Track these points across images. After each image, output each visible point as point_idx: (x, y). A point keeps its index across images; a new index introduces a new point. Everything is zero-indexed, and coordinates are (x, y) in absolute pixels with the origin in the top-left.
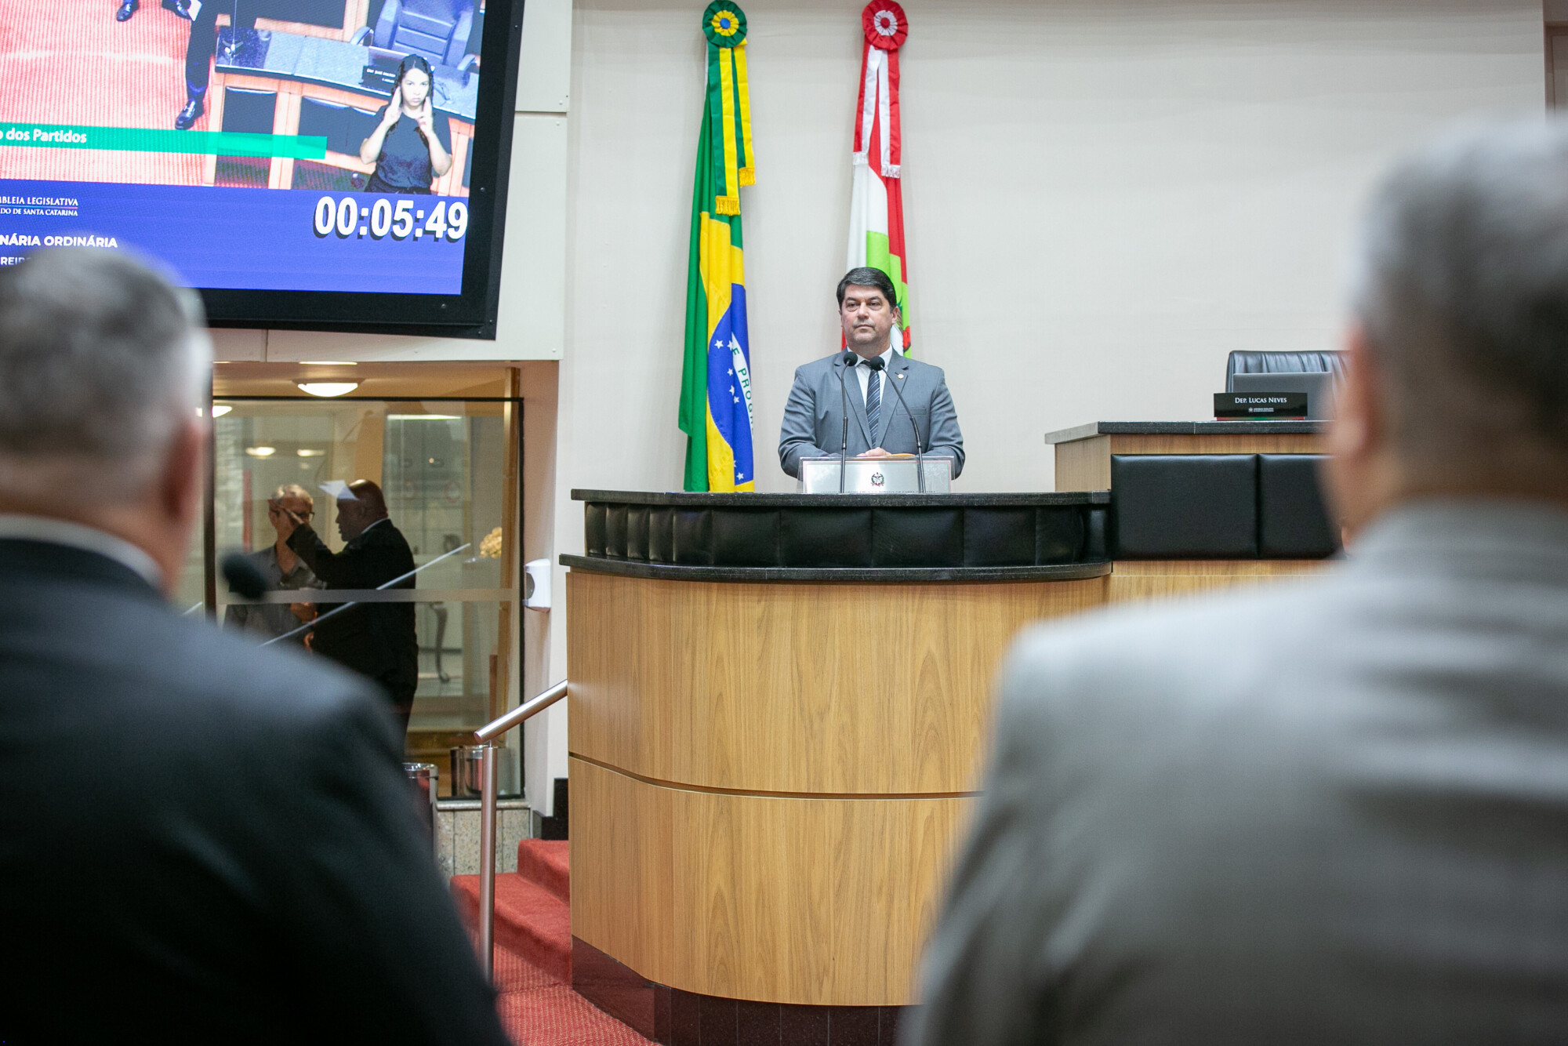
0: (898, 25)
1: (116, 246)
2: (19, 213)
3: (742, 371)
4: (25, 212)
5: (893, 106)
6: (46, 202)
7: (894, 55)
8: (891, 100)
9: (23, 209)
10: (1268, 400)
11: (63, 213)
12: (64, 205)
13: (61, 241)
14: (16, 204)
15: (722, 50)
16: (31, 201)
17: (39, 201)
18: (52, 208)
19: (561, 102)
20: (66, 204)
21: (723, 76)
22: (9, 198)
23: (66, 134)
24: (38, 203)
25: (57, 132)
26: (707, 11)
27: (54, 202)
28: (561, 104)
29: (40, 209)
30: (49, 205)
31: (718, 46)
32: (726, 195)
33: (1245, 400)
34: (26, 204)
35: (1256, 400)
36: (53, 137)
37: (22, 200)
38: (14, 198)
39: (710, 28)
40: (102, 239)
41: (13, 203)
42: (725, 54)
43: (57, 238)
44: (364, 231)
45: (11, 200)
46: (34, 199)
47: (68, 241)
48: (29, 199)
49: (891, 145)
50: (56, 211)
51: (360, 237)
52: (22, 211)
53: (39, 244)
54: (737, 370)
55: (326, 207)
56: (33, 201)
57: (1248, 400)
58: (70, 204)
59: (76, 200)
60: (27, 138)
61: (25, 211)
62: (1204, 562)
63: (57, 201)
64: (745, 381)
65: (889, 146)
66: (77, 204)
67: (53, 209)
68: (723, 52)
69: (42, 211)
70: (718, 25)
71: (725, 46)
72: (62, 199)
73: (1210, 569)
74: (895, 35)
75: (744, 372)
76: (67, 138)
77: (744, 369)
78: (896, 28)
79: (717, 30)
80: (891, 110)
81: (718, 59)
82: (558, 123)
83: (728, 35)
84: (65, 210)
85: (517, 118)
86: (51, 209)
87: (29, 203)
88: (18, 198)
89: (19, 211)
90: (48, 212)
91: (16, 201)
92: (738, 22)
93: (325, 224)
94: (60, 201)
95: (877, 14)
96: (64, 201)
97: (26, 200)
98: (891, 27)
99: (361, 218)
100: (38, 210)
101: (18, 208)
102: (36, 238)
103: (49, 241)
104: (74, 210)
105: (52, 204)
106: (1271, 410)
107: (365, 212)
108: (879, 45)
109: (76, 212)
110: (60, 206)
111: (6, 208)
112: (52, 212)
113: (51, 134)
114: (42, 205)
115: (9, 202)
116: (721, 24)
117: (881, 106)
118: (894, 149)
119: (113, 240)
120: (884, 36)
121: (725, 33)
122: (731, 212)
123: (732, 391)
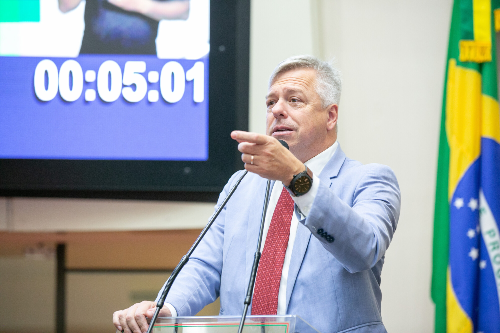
3: (488, 232)
32: (474, 40)
44: (90, 96)
54: (484, 230)
64: (494, 244)
75: (492, 234)
77: (492, 230)
99: (86, 84)
122: (480, 58)
123: (474, 254)
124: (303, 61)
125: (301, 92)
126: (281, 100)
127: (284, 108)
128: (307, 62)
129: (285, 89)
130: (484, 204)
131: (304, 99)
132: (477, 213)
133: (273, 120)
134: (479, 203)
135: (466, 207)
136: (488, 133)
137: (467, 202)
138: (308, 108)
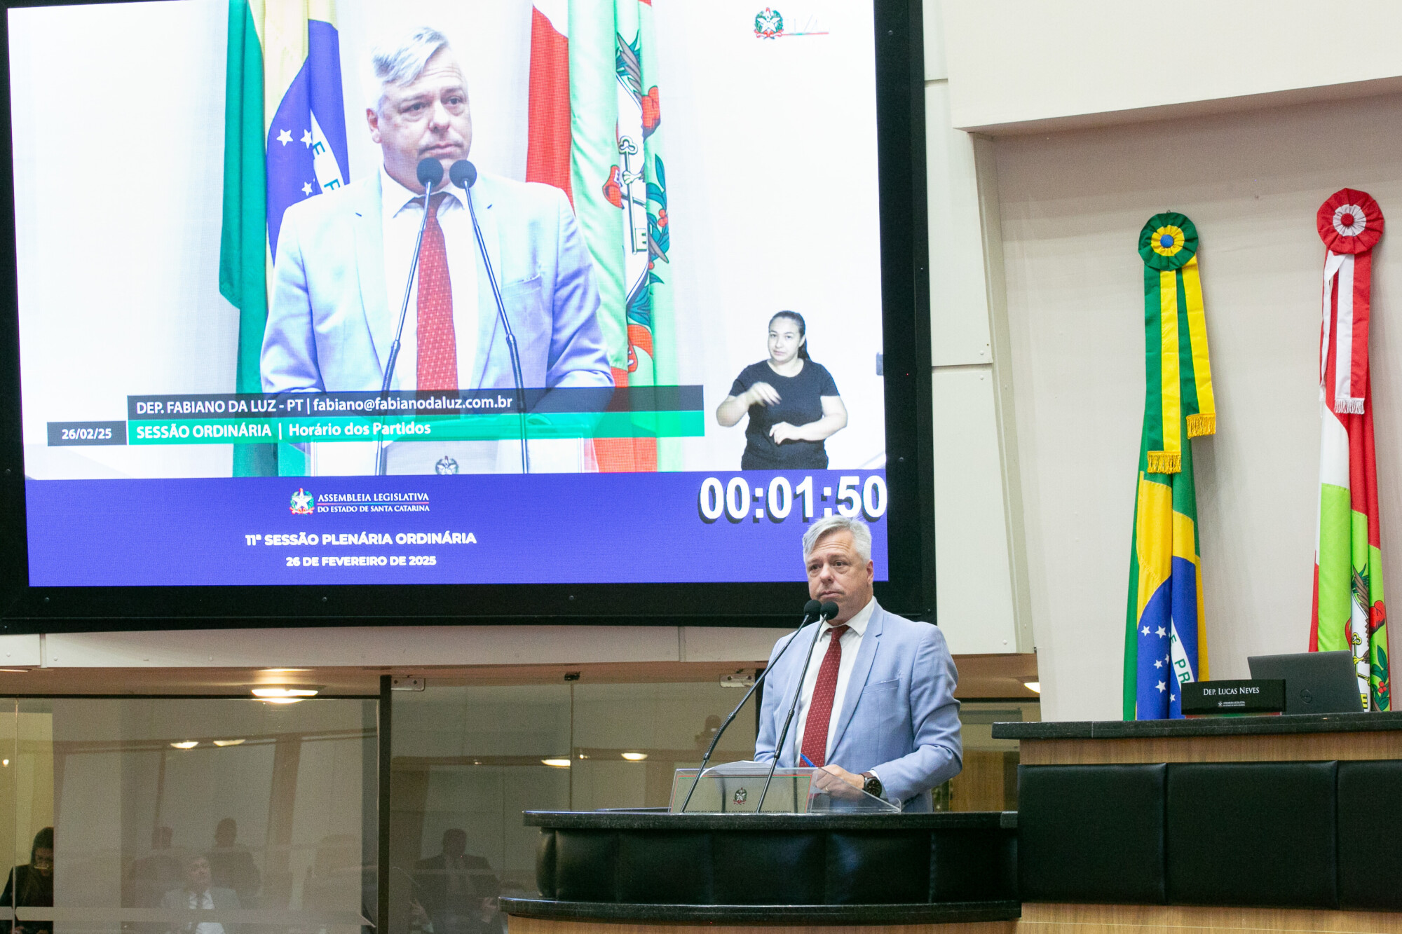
0: (1367, 221)
1: (475, 542)
2: (366, 511)
3: (1179, 662)
4: (373, 510)
5: (1356, 325)
6: (394, 498)
7: (1364, 261)
8: (1354, 316)
9: (370, 506)
10: (1238, 691)
11: (414, 508)
12: (413, 500)
13: (414, 538)
14: (362, 502)
15: (1163, 274)
16: (378, 497)
17: (386, 497)
18: (401, 503)
19: (982, 352)
20: (416, 499)
21: (1163, 304)
22: (353, 495)
23: (409, 426)
24: (385, 500)
25: (398, 424)
26: (1145, 228)
27: (402, 497)
28: (982, 354)
29: (389, 505)
30: (398, 501)
31: (1159, 270)
32: (1163, 450)
33: (1214, 691)
34: (373, 501)
35: (1226, 691)
36: (395, 430)
37: (368, 496)
38: (359, 495)
39: (1147, 249)
40: (458, 535)
41: (359, 500)
42: (1168, 279)
43: (409, 535)
44: (760, 513)
45: (356, 498)
46: (380, 495)
47: (422, 538)
48: (375, 495)
49: (1353, 373)
50: (405, 507)
51: (756, 520)
52: (369, 509)
53: (391, 542)
54: (1174, 660)
55: (712, 489)
56: (380, 497)
57: (1217, 692)
58: (420, 499)
59: (426, 494)
60: (367, 432)
61: (372, 508)
62: (1115, 907)
63: (406, 496)
64: (1183, 675)
65: (1349, 375)
66: (428, 499)
67: (402, 505)
68: (1166, 276)
69: (390, 508)
70: (1159, 244)
71: (1167, 268)
72: (411, 494)
73: (1121, 916)
74: (1361, 234)
75: (1182, 664)
76: (410, 429)
77: (1183, 660)
78: (1364, 224)
79: (1157, 251)
80: (1354, 329)
81: (1158, 285)
82: (982, 376)
83: (1170, 255)
84: (416, 505)
85: (936, 376)
86: (400, 505)
87: (375, 499)
88: (363, 495)
89: (366, 509)
90: (398, 509)
91: (361, 498)
92: (1183, 238)
93: (713, 507)
94: (409, 497)
95: (1337, 211)
96: (413, 496)
97: (372, 497)
98: (1355, 225)
99: (754, 499)
100: (386, 507)
101: (364, 506)
102: (387, 536)
103: (401, 539)
104: (425, 505)
105: (400, 499)
106: (1242, 704)
107: (759, 492)
108: (1338, 249)
109: (427, 507)
110: (410, 501)
111: (351, 506)
112: (401, 508)
113: (392, 427)
114: (390, 501)
115: (354, 500)
116: (1161, 243)
117: (1339, 326)
118: (1355, 378)
119: (471, 535)
120: (1346, 237)
121: (1167, 253)
122: (1169, 470)
123: (1161, 686)
124: (840, 525)
125: (844, 556)
126: (826, 566)
127: (832, 574)
128: (842, 525)
129: (828, 555)
130: (1174, 631)
131: (848, 562)
132: (1167, 641)
133: (819, 584)
134: (1168, 630)
135: (1153, 635)
136: (1178, 553)
137: (1154, 629)
138: (852, 570)
